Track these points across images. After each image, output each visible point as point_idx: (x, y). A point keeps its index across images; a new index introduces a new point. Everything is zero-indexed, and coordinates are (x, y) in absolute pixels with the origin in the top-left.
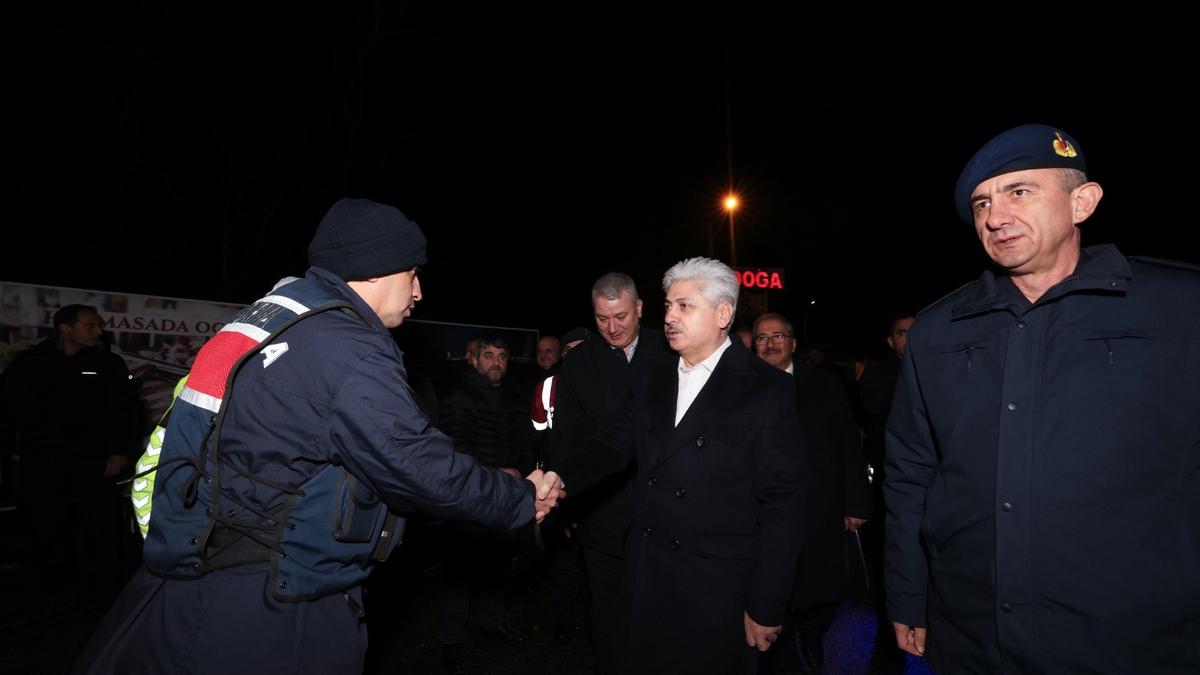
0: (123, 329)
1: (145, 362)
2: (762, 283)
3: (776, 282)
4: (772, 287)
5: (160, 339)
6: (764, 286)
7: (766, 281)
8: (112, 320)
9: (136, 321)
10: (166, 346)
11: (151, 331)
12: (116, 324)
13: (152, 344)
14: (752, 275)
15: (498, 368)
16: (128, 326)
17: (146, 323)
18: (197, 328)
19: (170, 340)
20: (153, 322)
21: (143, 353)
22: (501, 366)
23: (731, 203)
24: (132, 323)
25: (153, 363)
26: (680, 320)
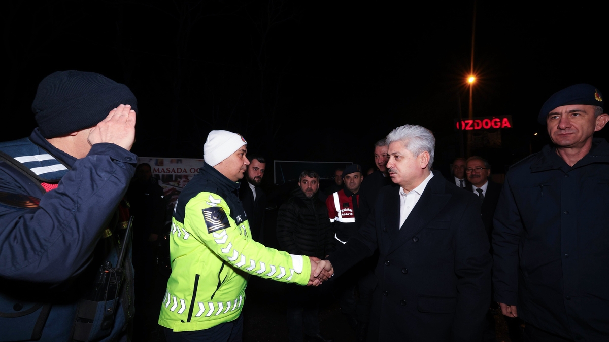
0: (163, 173)
1: (171, 187)
2: (496, 125)
3: (506, 123)
4: (503, 127)
5: (177, 177)
6: (498, 127)
7: (499, 123)
8: (158, 169)
9: (167, 169)
10: (179, 179)
11: (173, 174)
12: (160, 171)
13: (174, 179)
14: (488, 121)
15: (311, 190)
16: (164, 172)
17: (171, 170)
18: (190, 171)
19: (180, 177)
20: (173, 169)
21: (171, 183)
22: (313, 188)
23: (471, 80)
24: (166, 171)
25: (174, 187)
26: (395, 165)
